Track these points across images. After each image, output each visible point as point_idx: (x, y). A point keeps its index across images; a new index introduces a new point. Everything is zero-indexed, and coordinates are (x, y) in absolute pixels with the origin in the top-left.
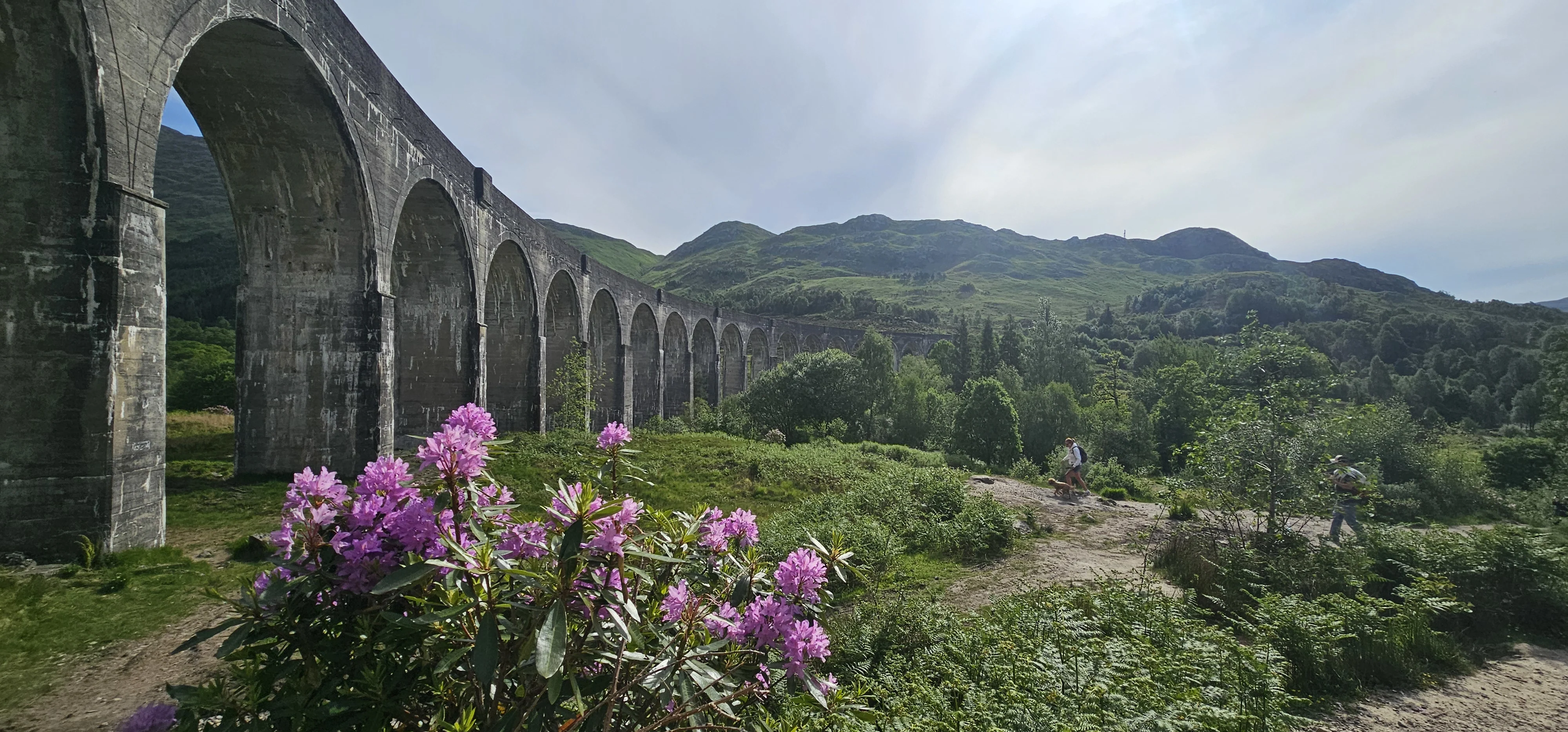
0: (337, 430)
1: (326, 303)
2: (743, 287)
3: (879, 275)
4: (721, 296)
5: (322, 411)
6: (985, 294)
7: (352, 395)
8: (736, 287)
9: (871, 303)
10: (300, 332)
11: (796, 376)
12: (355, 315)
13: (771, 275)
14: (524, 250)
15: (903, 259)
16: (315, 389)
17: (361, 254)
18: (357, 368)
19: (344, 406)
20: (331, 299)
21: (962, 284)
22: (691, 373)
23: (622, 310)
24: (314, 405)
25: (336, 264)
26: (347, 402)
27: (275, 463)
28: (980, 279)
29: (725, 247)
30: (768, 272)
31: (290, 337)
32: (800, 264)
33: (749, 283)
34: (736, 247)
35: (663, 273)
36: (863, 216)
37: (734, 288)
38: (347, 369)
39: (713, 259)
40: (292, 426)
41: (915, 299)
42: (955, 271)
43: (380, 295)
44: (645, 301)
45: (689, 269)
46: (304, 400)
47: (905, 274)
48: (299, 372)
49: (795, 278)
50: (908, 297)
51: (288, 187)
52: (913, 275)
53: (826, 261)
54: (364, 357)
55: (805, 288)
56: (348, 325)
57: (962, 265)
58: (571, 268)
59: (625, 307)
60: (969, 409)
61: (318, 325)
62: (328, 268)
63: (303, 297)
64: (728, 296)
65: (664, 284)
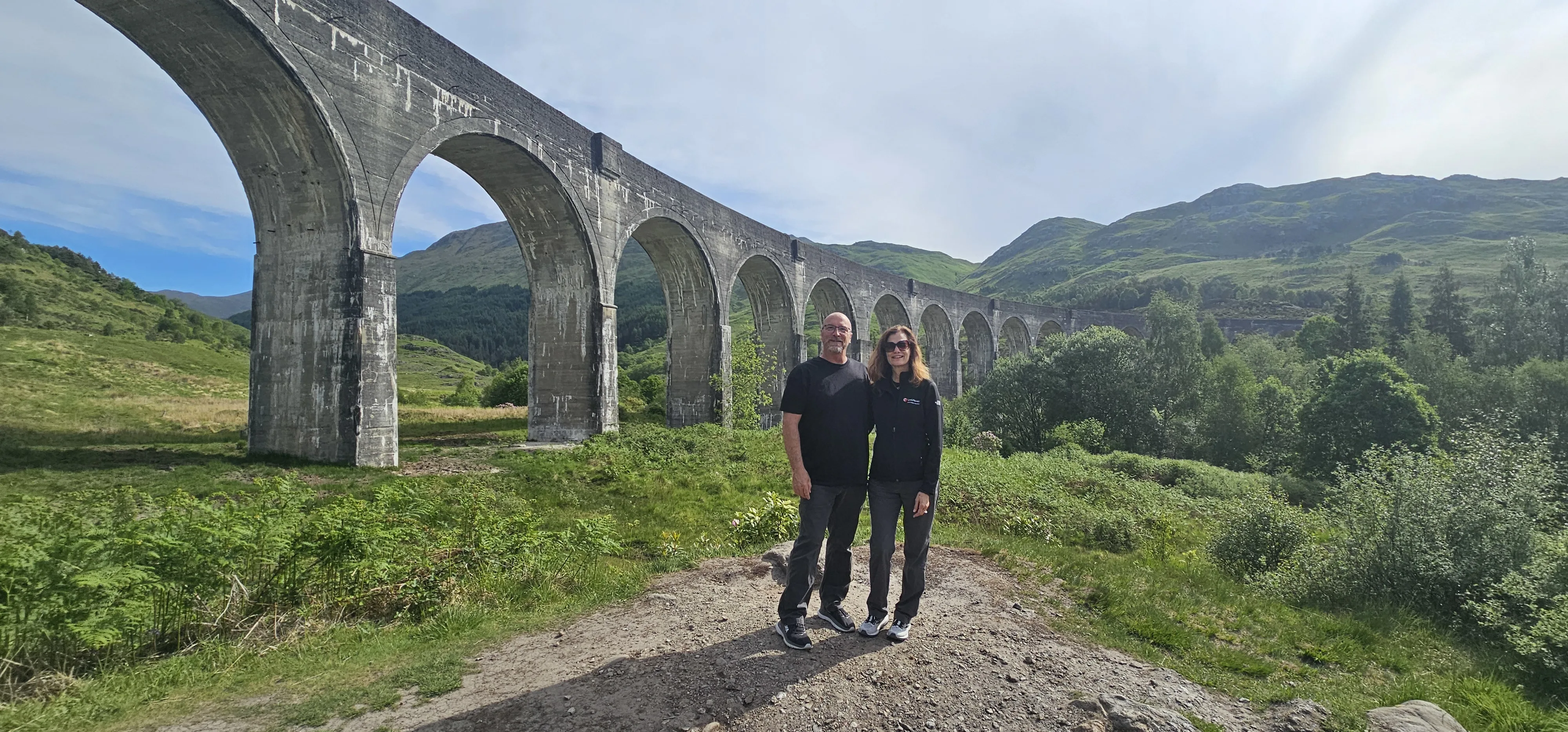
0: (325, 409)
1: (318, 266)
2: (1065, 286)
3: (1245, 256)
4: (1039, 298)
5: (313, 387)
6: (1423, 265)
7: (337, 368)
8: (1057, 286)
9: (1226, 288)
10: (297, 300)
11: (1040, 363)
12: (341, 277)
13: (1098, 270)
14: (692, 231)
15: (1283, 233)
16: (307, 362)
17: (343, 206)
18: (341, 337)
19: (330, 380)
20: (322, 261)
21: (1380, 254)
22: (959, 373)
23: (857, 301)
24: (306, 380)
25: (325, 221)
26: (333, 376)
27: (277, 443)
28: (1413, 246)
29: (1047, 246)
30: (1095, 267)
31: (290, 306)
32: (1135, 255)
33: (1072, 280)
34: (1058, 245)
35: (978, 280)
36: (1221, 189)
37: (1053, 288)
38: (333, 338)
39: (1029, 260)
40: (290, 404)
41: (1297, 280)
42: (1368, 239)
43: (362, 253)
44: (890, 292)
45: (1004, 273)
46: (299, 374)
47: (1283, 251)
48: (296, 344)
49: (1129, 271)
50: (1289, 278)
51: (269, 139)
52: (1297, 251)
53: (1169, 248)
54: (347, 324)
55: (1141, 280)
56: (335, 290)
57: (1379, 231)
58: (775, 254)
59: (861, 299)
60: (1324, 403)
61: (310, 291)
62: (319, 227)
63: (300, 261)
64: (1047, 297)
65: (978, 290)
